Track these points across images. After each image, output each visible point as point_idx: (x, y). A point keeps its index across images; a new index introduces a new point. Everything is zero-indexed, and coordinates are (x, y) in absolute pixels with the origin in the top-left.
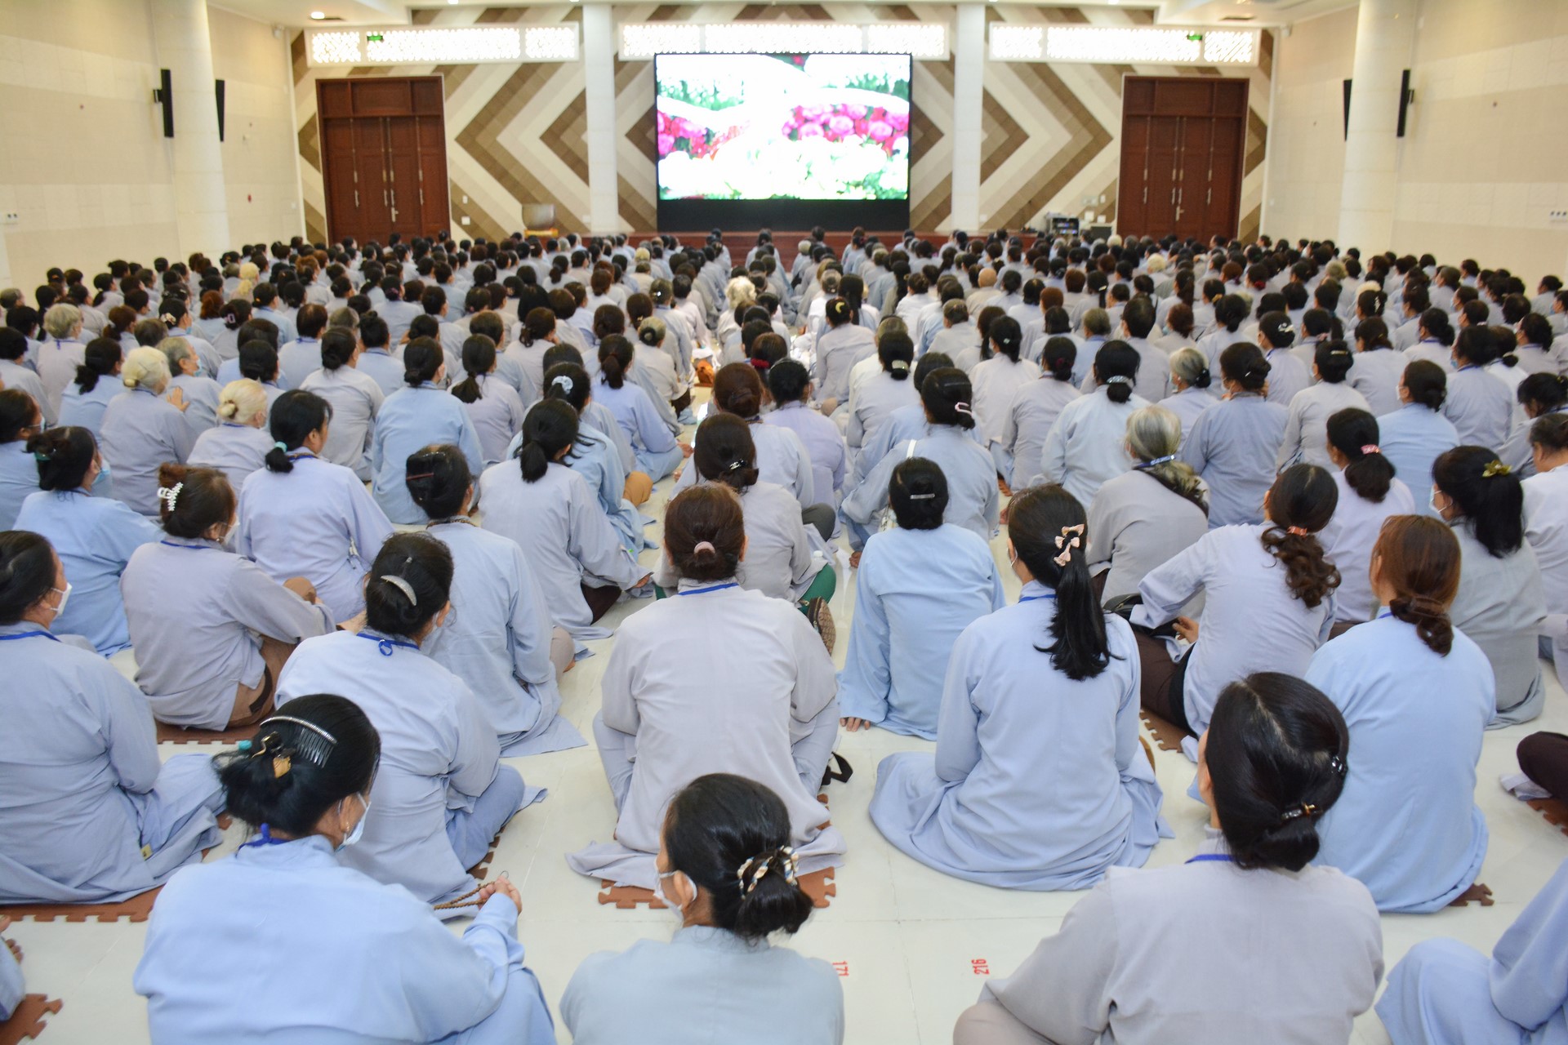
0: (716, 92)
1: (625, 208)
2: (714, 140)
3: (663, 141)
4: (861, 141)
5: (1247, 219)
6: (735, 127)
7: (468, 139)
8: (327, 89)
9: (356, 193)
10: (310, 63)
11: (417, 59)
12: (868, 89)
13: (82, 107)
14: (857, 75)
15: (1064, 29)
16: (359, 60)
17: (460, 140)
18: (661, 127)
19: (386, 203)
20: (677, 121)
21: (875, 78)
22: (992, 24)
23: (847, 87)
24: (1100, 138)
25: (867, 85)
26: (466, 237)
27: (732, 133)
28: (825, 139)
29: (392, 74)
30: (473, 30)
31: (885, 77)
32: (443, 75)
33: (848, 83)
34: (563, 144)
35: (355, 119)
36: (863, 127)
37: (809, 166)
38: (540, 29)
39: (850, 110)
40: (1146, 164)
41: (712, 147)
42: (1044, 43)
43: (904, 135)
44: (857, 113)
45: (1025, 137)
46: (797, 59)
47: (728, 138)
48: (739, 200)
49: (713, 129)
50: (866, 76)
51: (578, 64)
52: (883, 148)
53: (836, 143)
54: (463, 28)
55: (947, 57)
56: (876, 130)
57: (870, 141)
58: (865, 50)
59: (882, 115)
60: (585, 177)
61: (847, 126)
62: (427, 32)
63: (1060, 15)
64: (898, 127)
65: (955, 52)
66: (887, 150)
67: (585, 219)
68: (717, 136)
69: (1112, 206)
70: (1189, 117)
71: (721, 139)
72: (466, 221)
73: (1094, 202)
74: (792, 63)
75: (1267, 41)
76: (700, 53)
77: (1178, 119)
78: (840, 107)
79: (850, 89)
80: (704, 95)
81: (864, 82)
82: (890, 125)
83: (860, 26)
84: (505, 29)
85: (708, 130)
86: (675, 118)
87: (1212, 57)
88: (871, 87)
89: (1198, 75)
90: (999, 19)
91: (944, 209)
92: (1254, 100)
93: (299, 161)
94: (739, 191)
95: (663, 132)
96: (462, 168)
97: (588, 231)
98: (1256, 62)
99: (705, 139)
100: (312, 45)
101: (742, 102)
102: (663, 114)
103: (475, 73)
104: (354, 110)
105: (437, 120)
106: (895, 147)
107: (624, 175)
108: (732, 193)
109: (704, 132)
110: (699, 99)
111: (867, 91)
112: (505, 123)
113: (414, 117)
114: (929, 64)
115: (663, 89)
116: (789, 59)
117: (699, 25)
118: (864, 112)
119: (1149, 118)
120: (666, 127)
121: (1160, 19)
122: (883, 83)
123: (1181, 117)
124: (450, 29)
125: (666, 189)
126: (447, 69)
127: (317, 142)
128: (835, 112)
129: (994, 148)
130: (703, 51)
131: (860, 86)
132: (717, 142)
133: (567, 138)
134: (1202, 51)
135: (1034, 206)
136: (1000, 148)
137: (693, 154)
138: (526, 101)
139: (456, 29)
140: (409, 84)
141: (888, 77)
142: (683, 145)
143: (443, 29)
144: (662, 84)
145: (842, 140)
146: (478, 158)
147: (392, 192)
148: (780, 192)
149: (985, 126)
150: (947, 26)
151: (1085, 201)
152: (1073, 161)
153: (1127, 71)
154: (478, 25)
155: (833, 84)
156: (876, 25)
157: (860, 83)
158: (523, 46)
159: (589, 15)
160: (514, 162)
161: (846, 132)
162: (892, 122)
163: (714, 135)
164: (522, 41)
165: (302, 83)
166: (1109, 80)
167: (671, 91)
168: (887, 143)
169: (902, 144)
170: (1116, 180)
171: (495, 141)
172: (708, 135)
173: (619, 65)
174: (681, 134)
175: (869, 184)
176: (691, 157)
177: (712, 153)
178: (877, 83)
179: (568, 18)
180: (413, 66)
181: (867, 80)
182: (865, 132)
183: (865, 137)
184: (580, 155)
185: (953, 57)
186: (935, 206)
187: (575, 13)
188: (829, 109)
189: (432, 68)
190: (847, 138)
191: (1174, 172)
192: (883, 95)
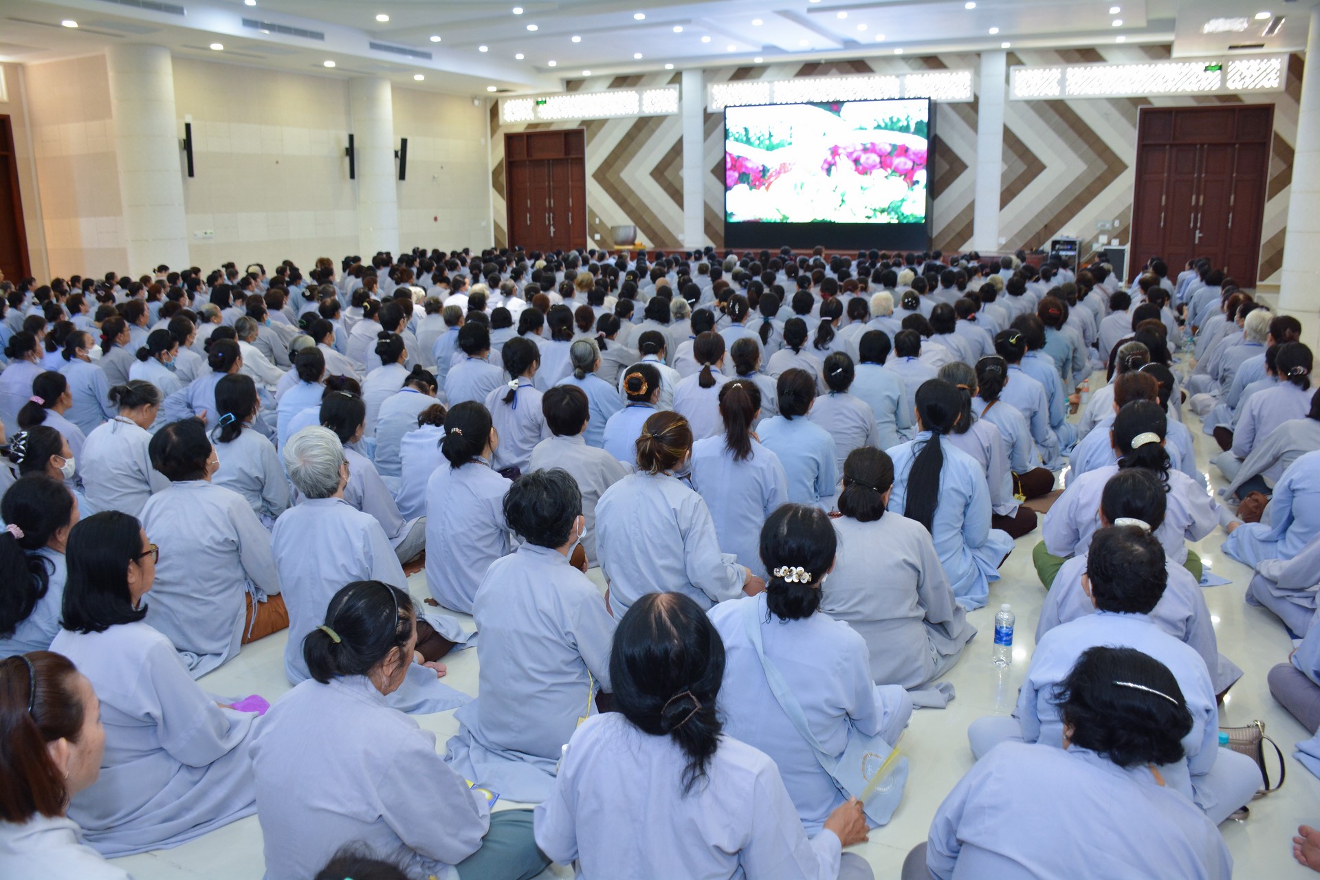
0: (771, 136)
1: (709, 229)
2: (768, 174)
3: (730, 176)
4: (886, 174)
5: (1269, 242)
6: (784, 164)
7: (600, 176)
8: (512, 140)
9: (528, 215)
10: (501, 122)
11: (570, 117)
12: (892, 129)
13: (277, 162)
14: (883, 118)
15: (1083, 68)
16: (533, 119)
17: (595, 176)
18: (729, 165)
19: (547, 223)
20: (740, 160)
21: (899, 120)
22: (1012, 68)
23: (875, 128)
24: (1115, 167)
25: (891, 126)
26: (596, 248)
27: (783, 169)
28: (856, 173)
29: (553, 128)
30: (607, 93)
31: (907, 119)
32: (585, 128)
33: (876, 125)
34: (666, 179)
35: (530, 161)
36: (888, 162)
37: (843, 195)
38: (653, 91)
39: (877, 148)
40: (1164, 191)
41: (766, 180)
42: (1062, 82)
43: (923, 168)
44: (883, 150)
45: (1042, 167)
46: (835, 106)
47: (779, 173)
48: (786, 223)
49: (768, 166)
50: (891, 119)
51: (678, 116)
52: (905, 179)
53: (865, 176)
54: (600, 93)
55: (972, 99)
56: (899, 164)
57: (894, 174)
58: (902, 97)
59: (904, 151)
60: (681, 204)
61: (874, 161)
62: (577, 96)
63: (1077, 56)
64: (918, 161)
65: (978, 94)
66: (908, 181)
67: (680, 237)
68: (771, 171)
69: (1126, 230)
70: (1210, 145)
71: (774, 174)
72: (597, 237)
73: (1108, 226)
74: (831, 110)
75: (1295, 66)
76: (770, 105)
77: (1198, 146)
78: (869, 146)
79: (877, 131)
80: (761, 139)
81: (889, 123)
82: (910, 159)
83: (898, 76)
84: (629, 92)
85: (764, 166)
86: (739, 157)
87: (1234, 85)
88: (895, 127)
89: (1217, 104)
90: (1019, 63)
91: (967, 231)
92: (1279, 125)
93: (492, 192)
94: (787, 216)
95: (730, 169)
96: (597, 197)
97: (682, 246)
98: (1283, 87)
99: (761, 174)
100: (503, 109)
101: (790, 144)
102: (730, 155)
103: (607, 126)
104: (529, 154)
105: (581, 162)
106: (915, 179)
107: (709, 202)
108: (781, 217)
109: (761, 168)
110: (757, 142)
111: (892, 132)
112: (626, 163)
113: (567, 159)
114: (955, 106)
115: (730, 134)
116: (828, 107)
117: (769, 82)
118: (889, 149)
119: (1168, 147)
120: (732, 165)
121: (1176, 53)
122: (905, 124)
123: (1202, 145)
124: (592, 94)
125: (732, 214)
126: (587, 123)
127: (503, 178)
128: (865, 150)
129: (1013, 177)
130: (772, 102)
131: (886, 128)
132: (771, 176)
133: (669, 174)
134: (1224, 80)
135: (1050, 229)
136: (1019, 178)
137: (753, 186)
138: (641, 146)
139: (596, 94)
140: (563, 136)
141: (909, 119)
142: (745, 179)
143: (588, 94)
144: (730, 131)
145: (871, 173)
146: (607, 190)
147: (551, 215)
148: (819, 218)
149: (1005, 159)
150: (972, 70)
151: (1099, 225)
152: (1088, 188)
153: (1143, 103)
154: (610, 90)
155: (863, 126)
156: (912, 75)
157: (886, 125)
158: (640, 105)
159: (687, 79)
160: (631, 192)
161: (874, 167)
162: (912, 157)
163: (768, 171)
164: (640, 100)
165: (496, 136)
166: (1124, 113)
167: (737, 136)
168: (908, 175)
169: (921, 175)
170: (1130, 205)
171: (619, 177)
172: (764, 170)
173: (708, 116)
174: (743, 170)
175: (893, 210)
176: (751, 189)
177: (767, 185)
178: (900, 124)
179: (672, 81)
180: (565, 122)
181: (892, 122)
182: (890, 166)
183: (889, 171)
184: (678, 187)
185: (976, 98)
186: (958, 229)
187: (677, 78)
188: (860, 147)
189: (578, 123)
190: (875, 172)
191: (1194, 197)
192: (905, 134)
